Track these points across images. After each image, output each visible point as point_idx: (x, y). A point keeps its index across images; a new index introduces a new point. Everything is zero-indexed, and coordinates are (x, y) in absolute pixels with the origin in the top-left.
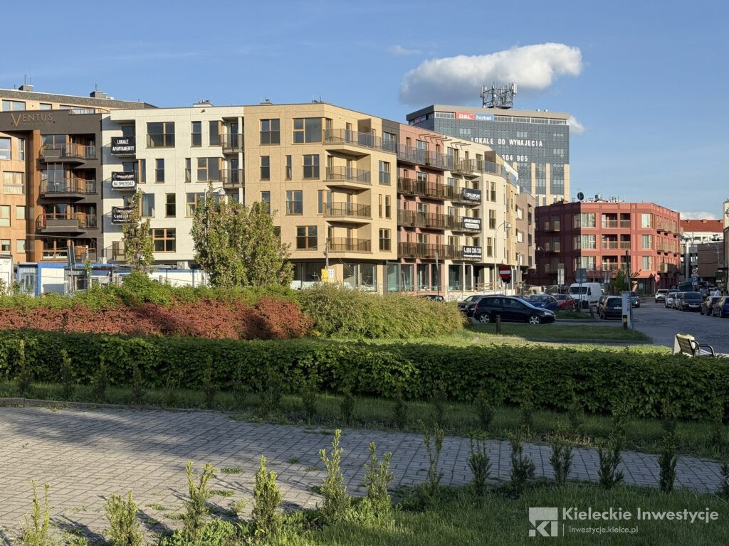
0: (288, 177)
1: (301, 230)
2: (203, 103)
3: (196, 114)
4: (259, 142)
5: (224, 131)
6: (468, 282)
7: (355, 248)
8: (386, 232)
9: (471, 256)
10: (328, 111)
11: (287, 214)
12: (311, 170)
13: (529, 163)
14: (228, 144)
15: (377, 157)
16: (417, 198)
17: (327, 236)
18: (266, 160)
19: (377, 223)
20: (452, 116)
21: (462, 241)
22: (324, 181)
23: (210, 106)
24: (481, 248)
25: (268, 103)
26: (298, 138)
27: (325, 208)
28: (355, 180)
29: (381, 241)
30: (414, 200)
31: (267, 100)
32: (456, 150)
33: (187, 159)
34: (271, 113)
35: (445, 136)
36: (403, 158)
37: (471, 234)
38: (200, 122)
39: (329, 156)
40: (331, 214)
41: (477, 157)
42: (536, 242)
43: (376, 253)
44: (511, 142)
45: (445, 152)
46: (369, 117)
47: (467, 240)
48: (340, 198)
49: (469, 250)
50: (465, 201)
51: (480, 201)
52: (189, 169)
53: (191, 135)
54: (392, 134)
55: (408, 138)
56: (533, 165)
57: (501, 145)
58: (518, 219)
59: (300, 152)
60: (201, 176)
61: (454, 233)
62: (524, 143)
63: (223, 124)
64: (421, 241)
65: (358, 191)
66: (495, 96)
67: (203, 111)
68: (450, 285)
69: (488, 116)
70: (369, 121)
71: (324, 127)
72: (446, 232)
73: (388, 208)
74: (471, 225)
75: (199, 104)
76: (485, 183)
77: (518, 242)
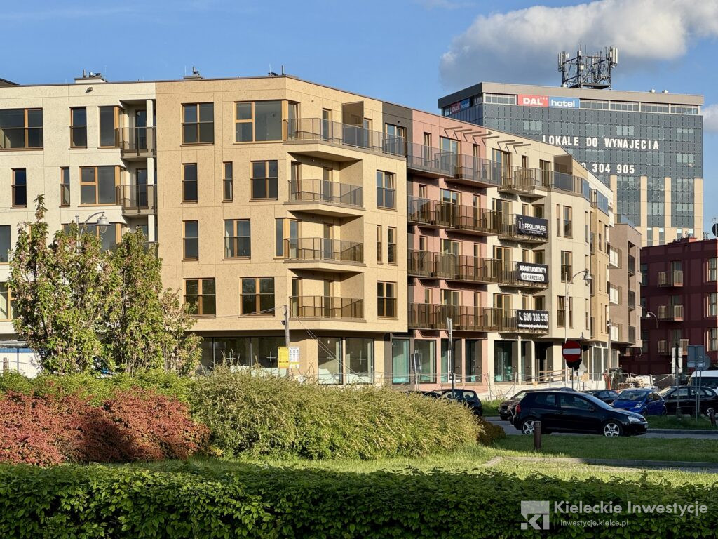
0: (228, 196)
1: (248, 283)
2: (91, 77)
3: (77, 95)
4: (180, 140)
5: (125, 122)
6: (527, 369)
7: (338, 313)
8: (390, 286)
9: (532, 326)
10: (291, 89)
11: (226, 258)
12: (264, 186)
13: (637, 176)
14: (131, 144)
15: (372, 163)
16: (442, 232)
17: (290, 294)
18: (191, 170)
19: (373, 272)
20: (512, 101)
21: (516, 301)
22: (285, 204)
23: (101, 81)
24: (547, 313)
25: (196, 77)
26: (244, 134)
27: (287, 246)
28: (337, 202)
29: (380, 301)
30: (438, 235)
31: (195, 73)
32: (507, 153)
33: (63, 168)
34: (198, 93)
35: (487, 131)
36: (418, 165)
37: (531, 291)
38: (84, 108)
39: (293, 163)
40: (297, 257)
41: (541, 165)
42: (643, 304)
43: (372, 322)
44: (608, 143)
45: (489, 156)
46: (361, 99)
47: (524, 300)
48: (312, 231)
49: (527, 317)
50: (521, 237)
51: (545, 236)
52: (66, 185)
53: (69, 129)
54: (399, 127)
55: (426, 134)
56: (644, 181)
57: (592, 148)
58: (610, 267)
59: (246, 156)
60: (87, 196)
61: (503, 288)
62: (629, 143)
63: (122, 111)
64: (449, 302)
65: (342, 220)
66: (582, 68)
67: (89, 90)
68: (496, 373)
69: (570, 100)
70: (360, 105)
71: (285, 115)
72: (489, 287)
73: (392, 248)
74: (531, 275)
75: (85, 78)
76: (554, 208)
77: (611, 304)
